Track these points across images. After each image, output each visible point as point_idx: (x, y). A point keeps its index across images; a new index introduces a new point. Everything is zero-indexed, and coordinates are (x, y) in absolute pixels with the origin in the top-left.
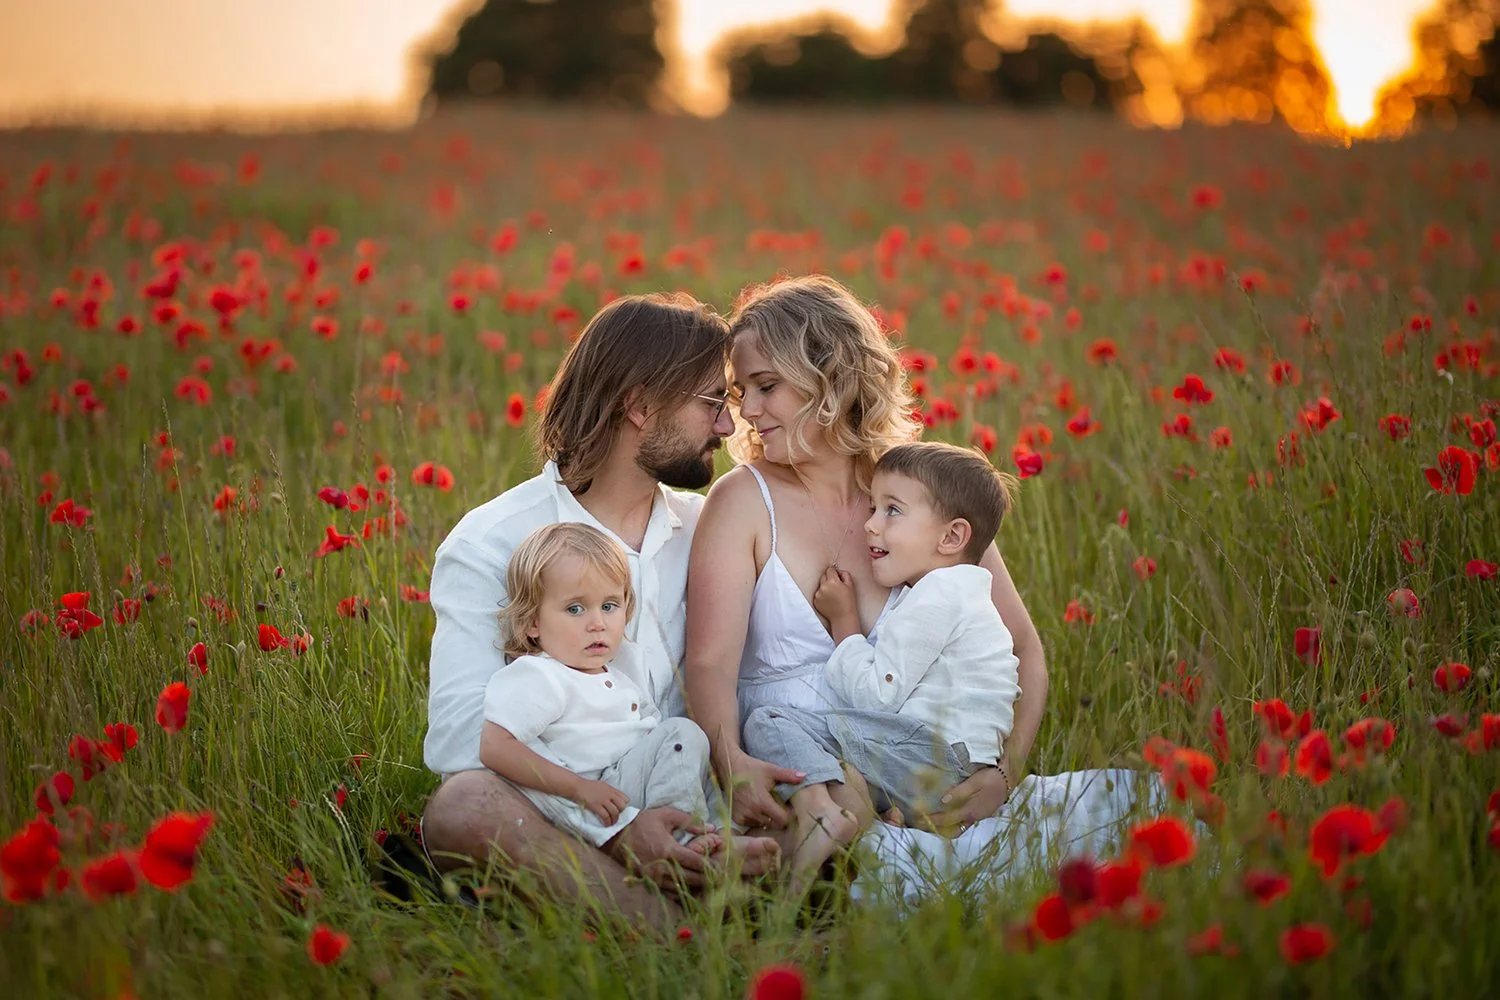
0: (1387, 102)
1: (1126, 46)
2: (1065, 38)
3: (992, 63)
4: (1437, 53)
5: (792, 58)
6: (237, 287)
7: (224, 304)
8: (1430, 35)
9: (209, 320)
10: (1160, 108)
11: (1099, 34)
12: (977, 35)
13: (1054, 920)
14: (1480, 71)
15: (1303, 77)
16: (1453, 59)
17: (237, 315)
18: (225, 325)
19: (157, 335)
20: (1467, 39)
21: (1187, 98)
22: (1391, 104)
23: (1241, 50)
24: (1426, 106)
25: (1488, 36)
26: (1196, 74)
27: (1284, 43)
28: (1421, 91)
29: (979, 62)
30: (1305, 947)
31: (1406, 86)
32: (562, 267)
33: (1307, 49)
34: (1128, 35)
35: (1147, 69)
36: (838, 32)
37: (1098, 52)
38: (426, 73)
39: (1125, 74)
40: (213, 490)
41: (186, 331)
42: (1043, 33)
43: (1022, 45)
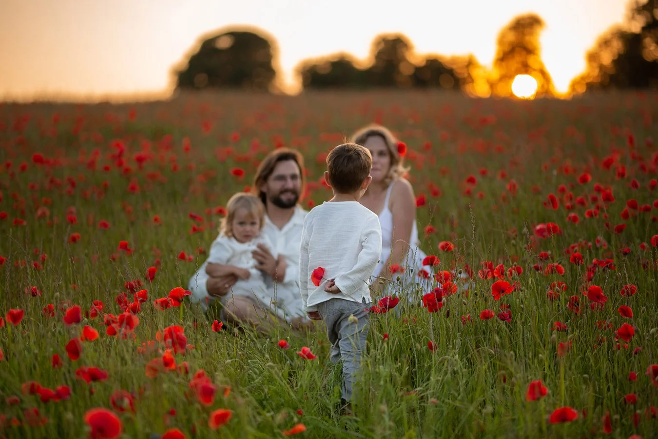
0: (574, 85)
1: (466, 64)
2: (440, 61)
3: (411, 71)
4: (595, 65)
5: (327, 71)
6: (142, 153)
7: (140, 160)
8: (592, 57)
9: (133, 166)
10: (481, 89)
11: (454, 60)
12: (404, 59)
14: (612, 72)
16: (601, 67)
17: (145, 164)
18: (140, 167)
19: (115, 171)
20: (607, 58)
21: (492, 85)
22: (576, 86)
24: (590, 87)
25: (616, 58)
26: (495, 74)
27: (531, 61)
28: (589, 81)
29: (405, 71)
31: (583, 78)
33: (541, 64)
34: (467, 59)
35: (476, 73)
36: (347, 59)
37: (454, 67)
38: (176, 78)
39: (466, 75)
40: (152, 216)
41: (127, 170)
42: (432, 59)
43: (423, 64)
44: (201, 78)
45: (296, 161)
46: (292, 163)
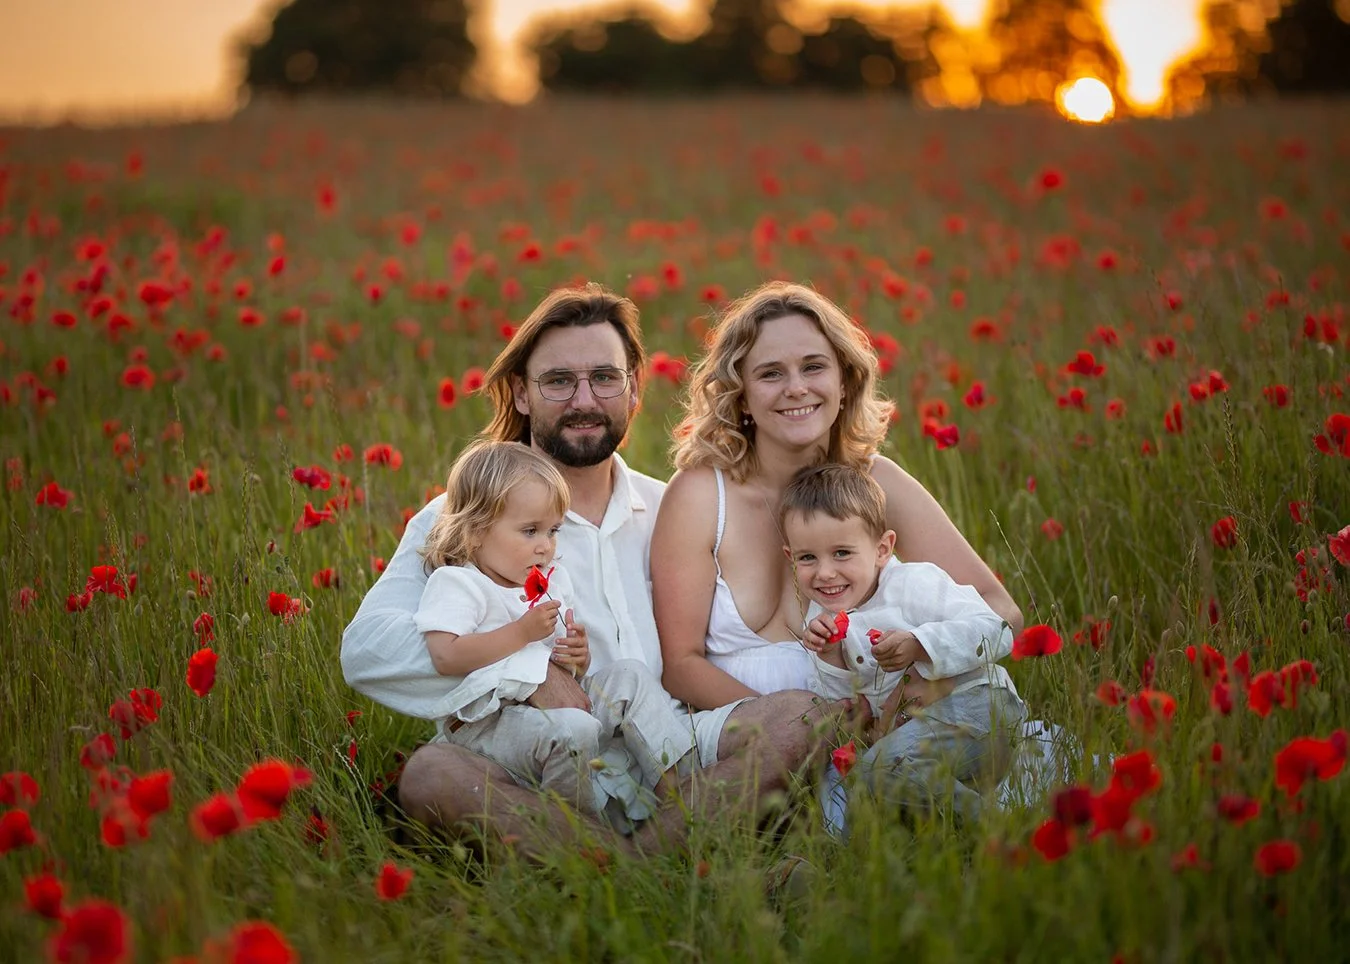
0: (1178, 79)
1: (923, 29)
2: (861, 21)
3: (793, 46)
4: (1223, 32)
5: (599, 45)
6: (160, 281)
7: (153, 296)
8: (1217, 15)
9: (136, 311)
10: (958, 88)
11: (894, 19)
12: (779, 21)
13: (1051, 842)
14: (1267, 49)
15: (1096, 57)
16: (1239, 36)
17: (168, 309)
18: (155, 318)
19: (88, 327)
20: (1253, 17)
21: (984, 78)
22: (1180, 82)
23: (1035, 31)
24: (1214, 84)
25: (1275, 14)
26: (991, 54)
27: (1076, 25)
28: (1208, 69)
29: (782, 46)
30: (1277, 862)
31: (1196, 63)
32: (462, 257)
33: (1097, 29)
34: (925, 17)
35: (944, 51)
36: (643, 17)
37: (895, 36)
38: (241, 63)
39: (922, 56)
40: (187, 472)
41: (119, 322)
42: (843, 17)
43: (824, 28)
44: (302, 63)
45: (620, 327)
46: (606, 332)
